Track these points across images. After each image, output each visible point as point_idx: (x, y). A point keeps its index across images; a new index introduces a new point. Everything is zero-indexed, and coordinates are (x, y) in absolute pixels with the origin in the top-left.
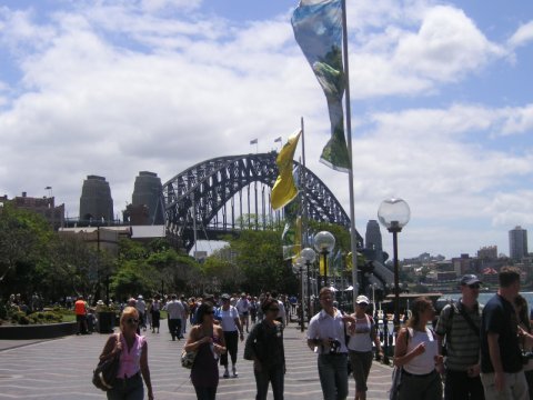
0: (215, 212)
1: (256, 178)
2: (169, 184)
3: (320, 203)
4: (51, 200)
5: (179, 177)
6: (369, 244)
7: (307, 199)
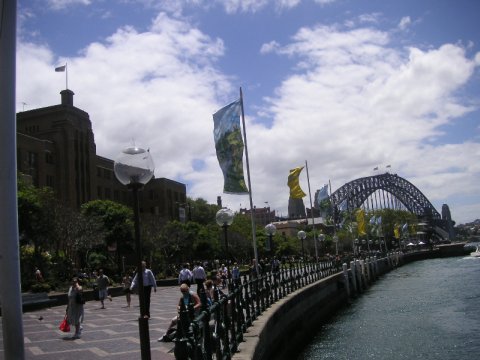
0: (363, 202)
1: (379, 188)
2: (333, 195)
3: (415, 198)
4: (269, 209)
5: (343, 187)
6: (444, 217)
7: (408, 196)
